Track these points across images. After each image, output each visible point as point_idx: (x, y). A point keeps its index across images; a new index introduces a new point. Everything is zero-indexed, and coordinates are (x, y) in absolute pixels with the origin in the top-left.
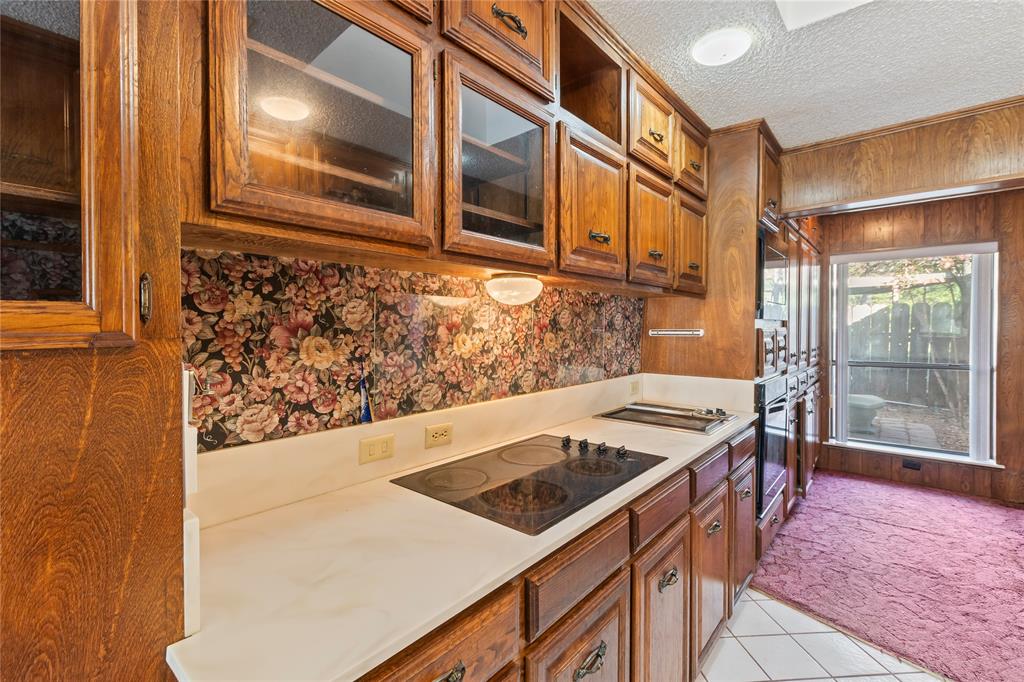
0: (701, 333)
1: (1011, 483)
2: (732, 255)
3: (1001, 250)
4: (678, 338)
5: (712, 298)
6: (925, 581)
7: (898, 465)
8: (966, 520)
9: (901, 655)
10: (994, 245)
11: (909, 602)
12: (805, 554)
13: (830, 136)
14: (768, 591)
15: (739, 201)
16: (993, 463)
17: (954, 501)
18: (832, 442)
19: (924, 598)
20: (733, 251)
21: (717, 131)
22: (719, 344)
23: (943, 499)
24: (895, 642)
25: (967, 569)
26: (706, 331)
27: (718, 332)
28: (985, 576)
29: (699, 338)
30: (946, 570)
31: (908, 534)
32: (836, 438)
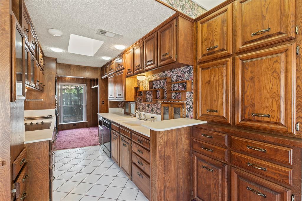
0: (42, 100)
1: (88, 124)
2: (50, 84)
3: (87, 85)
4: (35, 101)
5: (45, 93)
6: (81, 139)
7: (72, 125)
8: (84, 131)
9: (80, 147)
10: (86, 84)
11: (80, 142)
12: (62, 143)
13: (66, 63)
14: (58, 149)
15: (51, 73)
16: (86, 121)
17: (81, 129)
18: (60, 124)
19: (81, 141)
20: (50, 83)
21: (46, 57)
22: (47, 102)
23: (80, 129)
24: (79, 146)
25: (85, 136)
26: (44, 99)
27: (46, 99)
28: (87, 136)
29: (41, 101)
30: (83, 137)
31: (77, 135)
32: (60, 123)
